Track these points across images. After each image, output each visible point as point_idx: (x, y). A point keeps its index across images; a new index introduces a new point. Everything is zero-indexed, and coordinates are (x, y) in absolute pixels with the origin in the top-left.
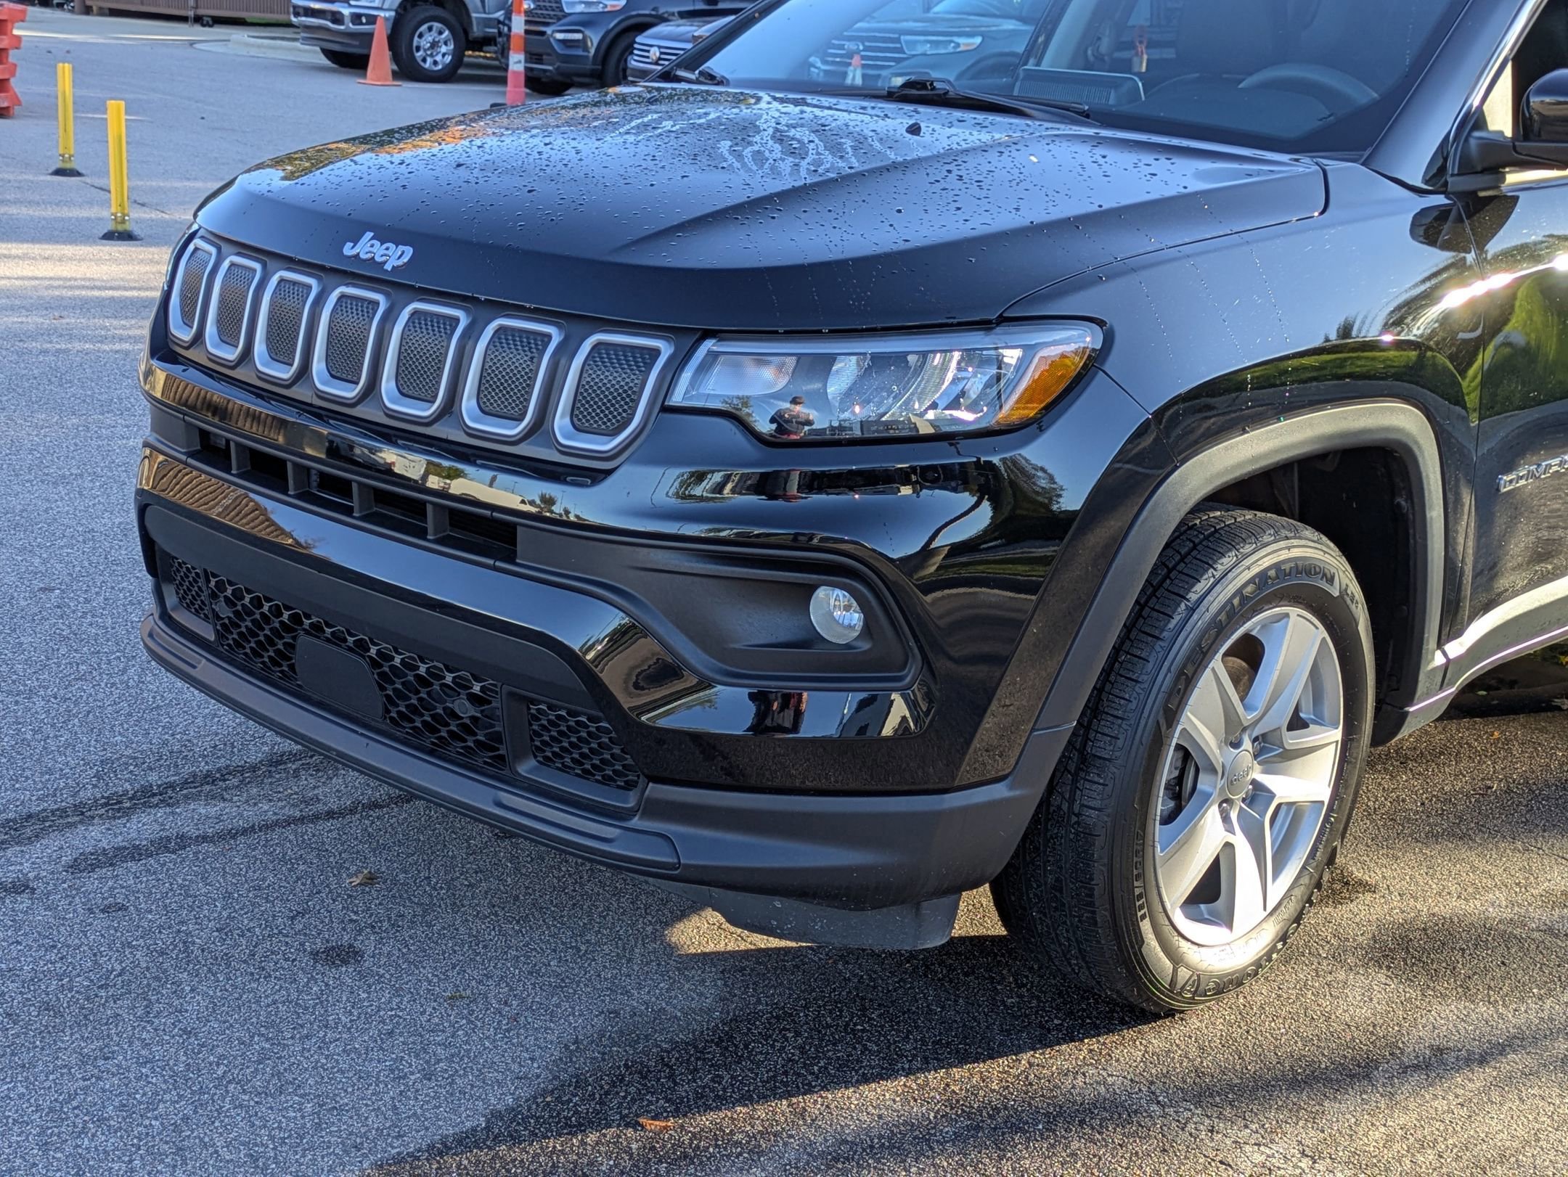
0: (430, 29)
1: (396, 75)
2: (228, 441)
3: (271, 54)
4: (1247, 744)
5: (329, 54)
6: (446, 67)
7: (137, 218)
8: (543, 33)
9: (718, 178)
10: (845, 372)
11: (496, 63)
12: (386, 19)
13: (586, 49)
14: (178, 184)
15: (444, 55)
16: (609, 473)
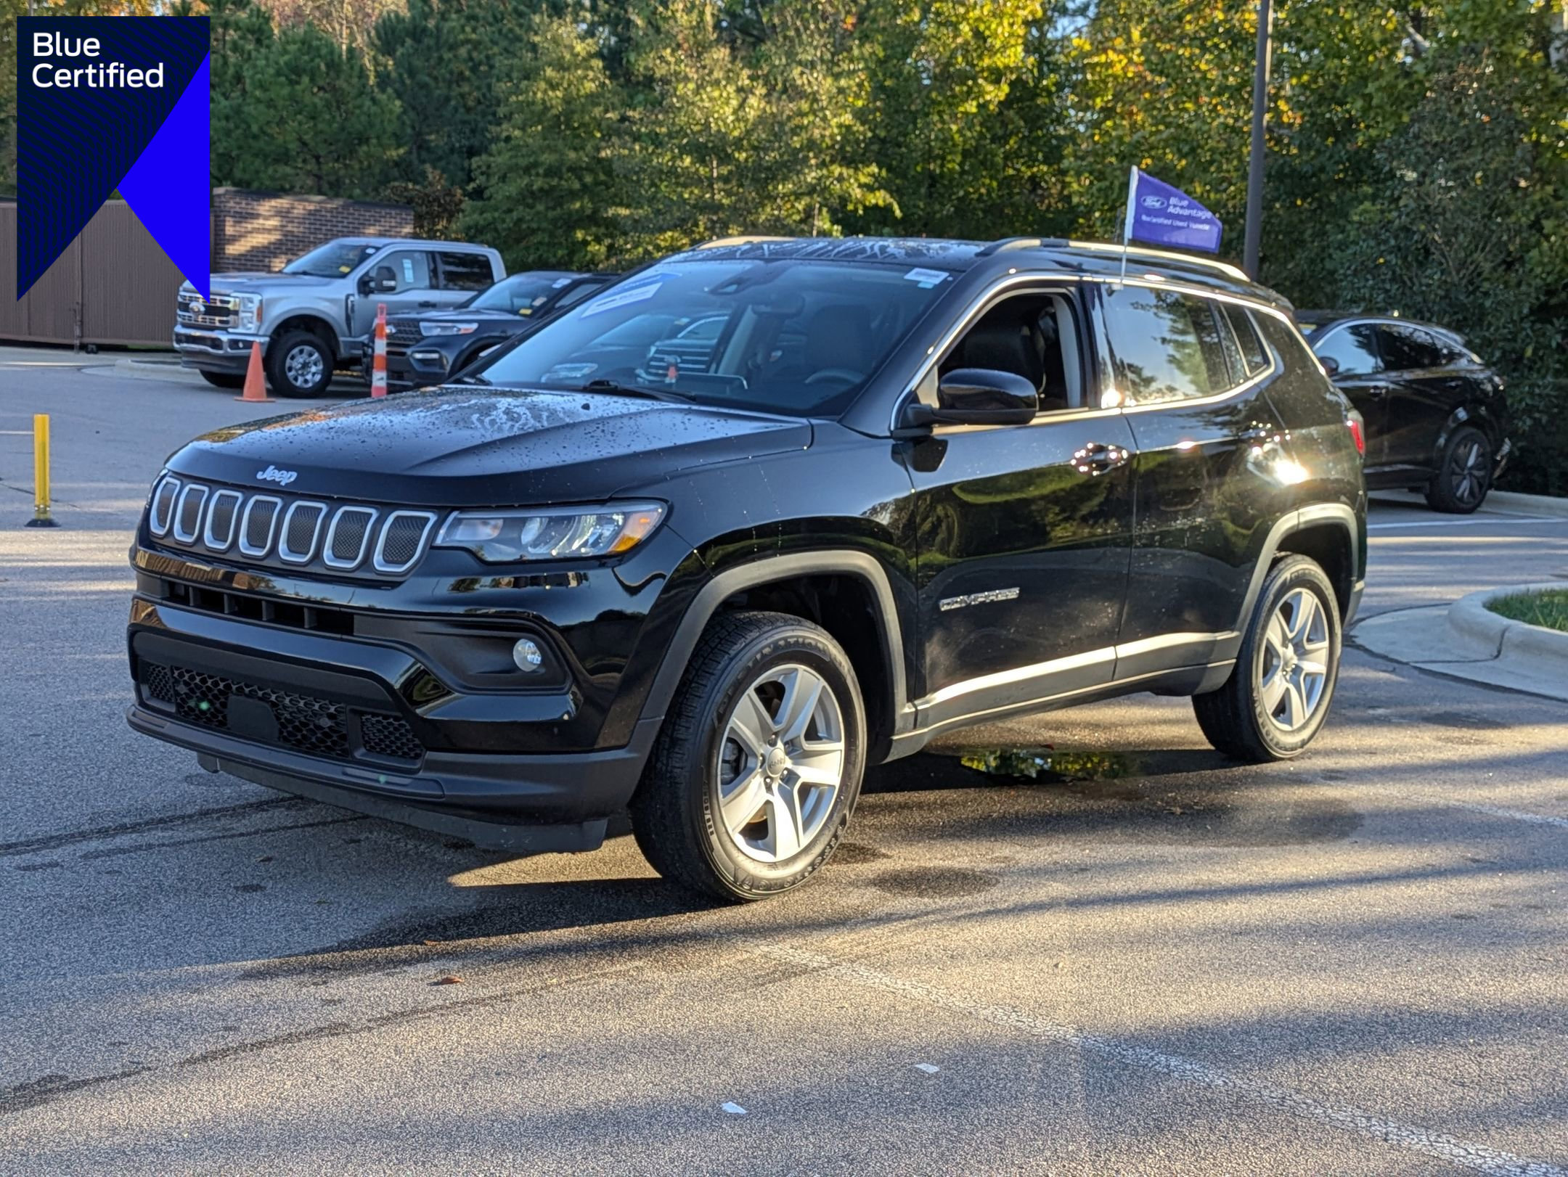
0: (301, 352)
1: (270, 393)
2: (187, 587)
3: (153, 376)
4: (780, 745)
5: (207, 375)
6: (316, 384)
7: (55, 511)
8: (403, 354)
9: (467, 433)
10: (532, 530)
11: (362, 380)
12: (261, 344)
13: (442, 366)
14: (83, 485)
15: (314, 374)
16: (400, 583)
